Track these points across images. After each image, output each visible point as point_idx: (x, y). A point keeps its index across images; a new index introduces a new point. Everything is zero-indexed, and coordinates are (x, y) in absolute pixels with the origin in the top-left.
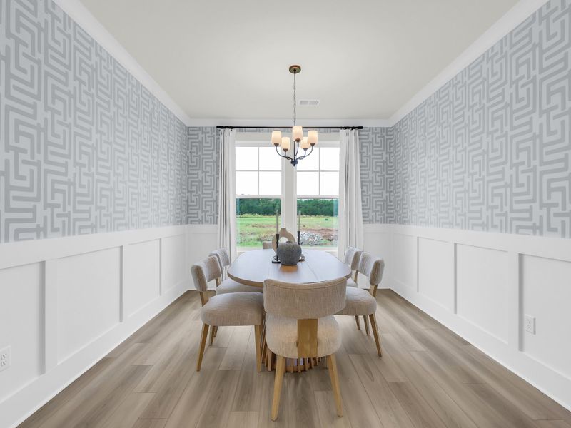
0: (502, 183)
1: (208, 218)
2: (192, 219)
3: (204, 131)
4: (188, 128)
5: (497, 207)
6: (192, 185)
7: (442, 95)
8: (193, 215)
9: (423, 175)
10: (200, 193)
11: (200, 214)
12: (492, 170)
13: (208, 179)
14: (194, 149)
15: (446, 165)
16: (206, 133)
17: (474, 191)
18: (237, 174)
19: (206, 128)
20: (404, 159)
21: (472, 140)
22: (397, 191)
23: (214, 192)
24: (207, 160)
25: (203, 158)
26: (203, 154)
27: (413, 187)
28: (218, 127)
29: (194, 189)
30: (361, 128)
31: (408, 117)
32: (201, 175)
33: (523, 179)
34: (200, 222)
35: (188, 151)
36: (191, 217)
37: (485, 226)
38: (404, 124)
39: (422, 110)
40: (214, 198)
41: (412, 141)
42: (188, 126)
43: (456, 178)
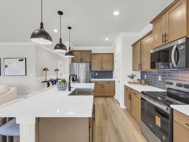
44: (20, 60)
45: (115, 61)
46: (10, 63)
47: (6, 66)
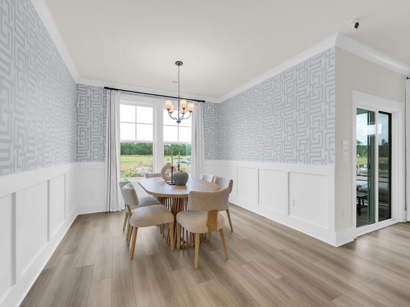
0: (281, 140)
1: (96, 157)
2: (82, 158)
3: (92, 89)
4: (77, 85)
5: (278, 151)
6: (81, 131)
7: (251, 92)
8: (81, 155)
9: (240, 132)
10: (89, 137)
11: (89, 154)
12: (276, 133)
13: (96, 127)
14: (83, 102)
15: (253, 129)
16: (94, 91)
17: (268, 143)
18: (121, 124)
19: (94, 87)
20: (228, 123)
21: (267, 118)
22: (224, 140)
23: (101, 137)
24: (95, 112)
25: (91, 110)
26: (91, 107)
27: (234, 139)
28: (105, 88)
29: (83, 134)
30: (204, 101)
31: (231, 99)
32: (89, 123)
33: (289, 138)
34: (89, 160)
35: (78, 104)
36: (79, 156)
37: (273, 160)
38: (229, 103)
39: (240, 97)
40: (101, 142)
41: (233, 113)
42: (76, 83)
43: (259, 136)
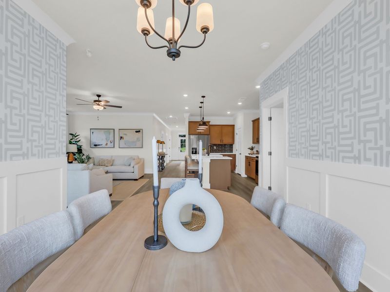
44: (136, 132)
45: (235, 134)
46: (126, 134)
47: (121, 137)
